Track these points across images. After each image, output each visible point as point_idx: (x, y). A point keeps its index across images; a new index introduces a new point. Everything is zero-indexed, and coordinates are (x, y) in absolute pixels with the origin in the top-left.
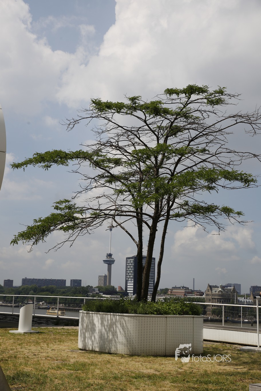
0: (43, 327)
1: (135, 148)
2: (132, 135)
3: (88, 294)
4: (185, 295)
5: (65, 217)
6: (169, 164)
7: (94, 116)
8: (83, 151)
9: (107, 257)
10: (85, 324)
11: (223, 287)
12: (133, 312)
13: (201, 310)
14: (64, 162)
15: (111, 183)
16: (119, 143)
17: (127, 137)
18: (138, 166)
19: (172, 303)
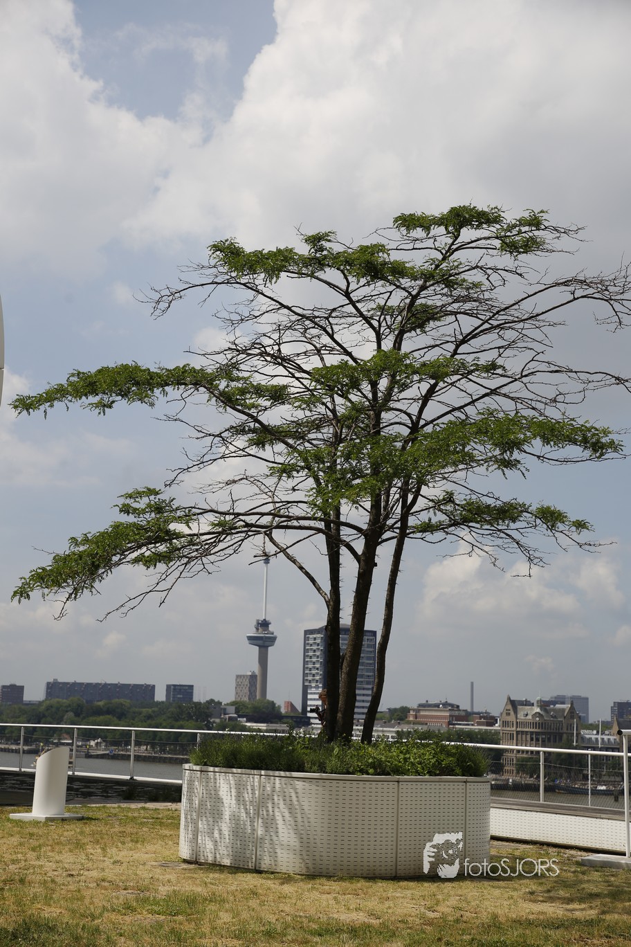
0: (95, 805)
1: (322, 359)
2: (314, 327)
3: (209, 722)
4: (450, 723)
5: (146, 531)
6: (406, 399)
7: (220, 282)
8: (193, 368)
9: (257, 629)
10: (197, 799)
11: (544, 705)
12: (315, 768)
13: (485, 762)
14: (145, 397)
15: (263, 446)
16: (282, 347)
17: (304, 334)
18: (329, 405)
19: (414, 747)
